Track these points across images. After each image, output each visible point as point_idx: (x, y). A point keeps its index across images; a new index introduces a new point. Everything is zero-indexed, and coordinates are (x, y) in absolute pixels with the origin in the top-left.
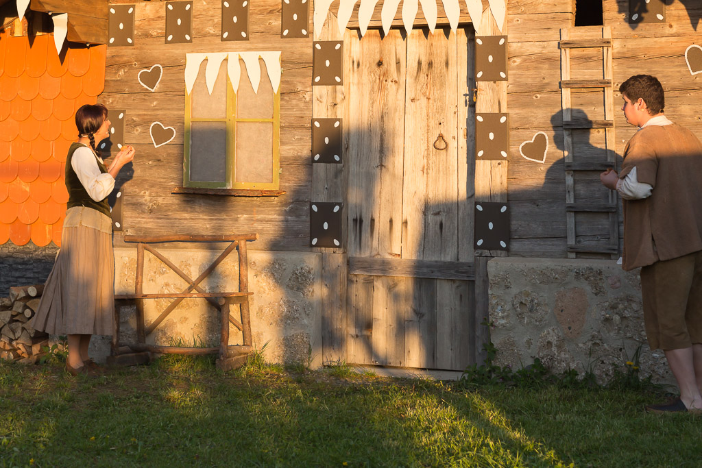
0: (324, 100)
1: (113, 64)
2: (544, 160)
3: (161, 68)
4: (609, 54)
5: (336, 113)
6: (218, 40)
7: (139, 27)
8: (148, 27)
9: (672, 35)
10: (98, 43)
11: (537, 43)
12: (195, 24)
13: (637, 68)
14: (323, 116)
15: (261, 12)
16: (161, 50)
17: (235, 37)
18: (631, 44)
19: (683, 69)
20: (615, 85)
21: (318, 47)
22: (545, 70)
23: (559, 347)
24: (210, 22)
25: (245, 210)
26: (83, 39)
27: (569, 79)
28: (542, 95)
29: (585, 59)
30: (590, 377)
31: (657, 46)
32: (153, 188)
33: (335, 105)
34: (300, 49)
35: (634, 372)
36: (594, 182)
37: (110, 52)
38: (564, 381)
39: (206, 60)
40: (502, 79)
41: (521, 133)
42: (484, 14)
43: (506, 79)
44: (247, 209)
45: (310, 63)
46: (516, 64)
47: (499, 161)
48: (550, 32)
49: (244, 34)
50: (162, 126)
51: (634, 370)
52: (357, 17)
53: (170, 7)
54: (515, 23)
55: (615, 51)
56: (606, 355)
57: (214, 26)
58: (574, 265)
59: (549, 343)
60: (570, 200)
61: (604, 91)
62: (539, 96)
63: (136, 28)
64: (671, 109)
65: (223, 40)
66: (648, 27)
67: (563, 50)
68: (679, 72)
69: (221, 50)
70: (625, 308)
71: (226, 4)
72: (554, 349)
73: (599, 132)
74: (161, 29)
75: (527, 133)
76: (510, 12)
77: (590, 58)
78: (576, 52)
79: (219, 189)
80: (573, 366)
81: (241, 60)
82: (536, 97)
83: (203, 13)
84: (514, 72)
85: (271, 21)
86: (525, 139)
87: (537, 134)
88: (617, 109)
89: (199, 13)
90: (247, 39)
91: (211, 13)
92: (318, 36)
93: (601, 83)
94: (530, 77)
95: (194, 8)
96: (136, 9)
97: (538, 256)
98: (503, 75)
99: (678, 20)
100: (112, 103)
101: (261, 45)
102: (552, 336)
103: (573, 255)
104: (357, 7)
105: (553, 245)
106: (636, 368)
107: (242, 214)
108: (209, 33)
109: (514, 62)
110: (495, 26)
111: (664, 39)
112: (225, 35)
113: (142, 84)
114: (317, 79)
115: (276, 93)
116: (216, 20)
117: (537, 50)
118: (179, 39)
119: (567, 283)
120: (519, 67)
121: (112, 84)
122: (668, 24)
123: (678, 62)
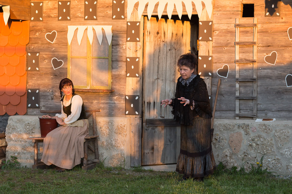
0: (132, 48)
1: (33, 30)
2: (227, 77)
3: (56, 32)
4: (256, 30)
5: (137, 54)
6: (83, 20)
7: (45, 13)
8: (50, 13)
9: (283, 22)
10: (25, 20)
11: (225, 25)
12: (72, 12)
13: (267, 36)
14: (131, 56)
15: (103, 7)
16: (56, 24)
17: (91, 18)
18: (266, 26)
19: (286, 38)
20: (258, 44)
21: (129, 24)
22: (229, 37)
23: (230, 157)
24: (79, 11)
25: (96, 99)
26: (18, 18)
27: (238, 41)
28: (227, 48)
29: (246, 32)
30: (242, 169)
31: (276, 27)
32: (53, 89)
33: (137, 51)
34: (121, 25)
35: (260, 167)
36: (248, 86)
37: (32, 24)
38: (232, 171)
39: (77, 29)
40: (210, 41)
41: (218, 65)
42: (203, 11)
43: (212, 41)
44: (97, 98)
45: (125, 31)
46: (216, 34)
47: (208, 77)
48: (231, 20)
49: (95, 17)
50: (57, 59)
51: (260, 166)
52: (147, 11)
53: (60, 3)
54: (217, 15)
55: (259, 29)
56: (249, 160)
57: (81, 13)
58: (238, 122)
59: (227, 156)
60: (237, 94)
61: (253, 47)
62: (226, 48)
63: (44, 13)
64: (281, 55)
65: (85, 19)
66: (272, 19)
67: (236, 28)
68: (285, 39)
69: (84, 24)
70: (258, 140)
71: (87, 3)
72: (228, 158)
73: (250, 65)
74: (56, 14)
75: (220, 65)
76: (214, 10)
77: (248, 32)
78: (242, 29)
79: (84, 89)
80: (236, 165)
81: (93, 29)
82: (225, 49)
83: (76, 7)
84: (215, 37)
85: (107, 11)
86: (219, 67)
87: (224, 65)
88: (258, 55)
89: (74, 7)
90: (96, 19)
91: (79, 7)
92: (129, 19)
93: (252, 43)
94: (222, 40)
95: (71, 4)
96: (44, 4)
97: (223, 119)
98: (210, 39)
99: (285, 16)
100: (33, 48)
101: (103, 23)
102: (228, 153)
103: (238, 118)
104: (147, 6)
105: (230, 113)
106: (261, 165)
107: (95, 100)
108: (79, 16)
109: (216, 33)
110: (208, 17)
111: (279, 24)
112: (86, 17)
113: (47, 40)
114: (129, 39)
115: (110, 45)
116: (82, 10)
117: (225, 28)
118: (65, 19)
119: (234, 130)
120: (218, 35)
121: (33, 39)
122: (281, 17)
123: (284, 34)
